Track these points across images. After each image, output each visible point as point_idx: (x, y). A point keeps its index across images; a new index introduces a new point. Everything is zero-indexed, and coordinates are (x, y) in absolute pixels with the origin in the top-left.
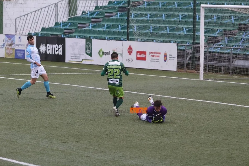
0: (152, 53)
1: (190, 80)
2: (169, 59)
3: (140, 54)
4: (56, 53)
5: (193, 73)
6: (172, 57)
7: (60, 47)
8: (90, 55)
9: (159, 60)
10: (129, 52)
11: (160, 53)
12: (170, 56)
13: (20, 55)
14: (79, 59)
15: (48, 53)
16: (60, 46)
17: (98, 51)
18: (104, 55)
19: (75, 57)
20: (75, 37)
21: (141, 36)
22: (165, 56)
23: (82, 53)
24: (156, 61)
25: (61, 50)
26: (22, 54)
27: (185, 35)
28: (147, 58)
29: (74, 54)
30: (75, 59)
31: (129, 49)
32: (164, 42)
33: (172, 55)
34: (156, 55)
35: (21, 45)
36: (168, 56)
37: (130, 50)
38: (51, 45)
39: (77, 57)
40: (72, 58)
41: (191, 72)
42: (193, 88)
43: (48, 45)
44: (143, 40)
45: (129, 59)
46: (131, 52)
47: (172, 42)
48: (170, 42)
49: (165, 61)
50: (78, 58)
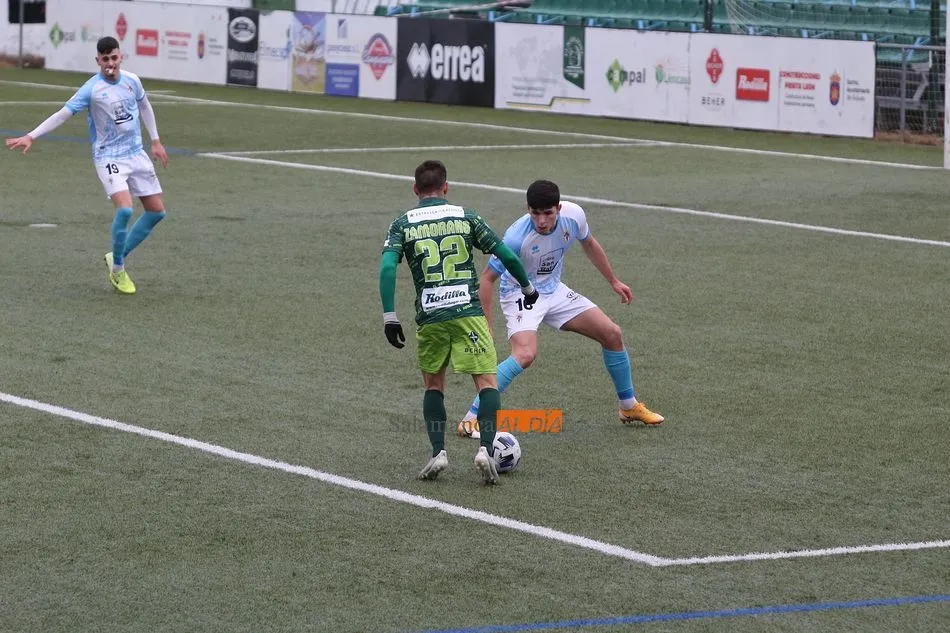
0: (788, 75)
1: (913, 169)
2: (849, 98)
3: (750, 79)
4: (465, 77)
5: (929, 143)
6: (857, 91)
7: (478, 57)
8: (580, 82)
9: (812, 98)
10: (710, 71)
11: (816, 77)
12: (852, 87)
13: (343, 83)
14: (541, 96)
15: (437, 74)
16: (478, 51)
17: (606, 70)
18: (626, 83)
19: (530, 89)
20: (532, 20)
21: (756, 14)
22: (835, 86)
23: (551, 77)
24: (804, 105)
25: (480, 64)
26: (350, 80)
27: (911, 12)
28: (772, 94)
29: (526, 80)
30: (527, 95)
31: (710, 61)
32: (838, 36)
33: (856, 83)
34: (803, 81)
35: (347, 49)
36: (843, 86)
37: (715, 66)
38: (446, 47)
39: (536, 89)
40: (519, 91)
41: (922, 143)
42: (912, 196)
43: (437, 47)
44: (766, 31)
45: (714, 97)
46: (719, 71)
47: (865, 36)
48: (857, 37)
49: (834, 102)
50: (539, 92)
